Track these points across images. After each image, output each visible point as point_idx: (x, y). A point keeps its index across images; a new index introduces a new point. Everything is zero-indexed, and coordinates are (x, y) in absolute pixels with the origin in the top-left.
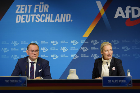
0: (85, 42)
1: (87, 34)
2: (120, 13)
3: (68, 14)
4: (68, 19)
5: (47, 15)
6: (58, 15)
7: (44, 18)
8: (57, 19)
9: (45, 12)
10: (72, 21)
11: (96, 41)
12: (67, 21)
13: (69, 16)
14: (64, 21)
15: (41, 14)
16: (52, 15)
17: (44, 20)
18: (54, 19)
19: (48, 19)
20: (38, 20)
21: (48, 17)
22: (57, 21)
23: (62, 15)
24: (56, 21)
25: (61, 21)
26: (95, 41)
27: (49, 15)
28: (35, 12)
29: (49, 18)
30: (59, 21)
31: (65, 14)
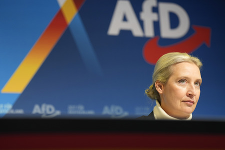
0: (12, 112)
2: (125, 19)
26: (46, 108)
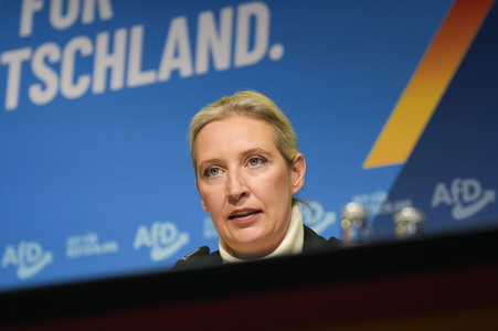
1: (396, 142)
3: (245, 11)
4: (251, 46)
5: (103, 39)
6: (178, 27)
7: (84, 65)
8: (176, 54)
9: (88, 17)
10: (277, 52)
11: (472, 190)
12: (245, 58)
13: (253, 20)
14: (222, 63)
15: (62, 38)
16: (138, 33)
17: (84, 81)
18: (151, 60)
19: (109, 72)
20: (44, 86)
21: (111, 50)
22: (175, 73)
23: (206, 19)
24: (164, 74)
25: (202, 67)
26: (462, 186)
27: (121, 35)
28: (26, 28)
29: (117, 61)
30: (186, 71)
31: (227, 14)
